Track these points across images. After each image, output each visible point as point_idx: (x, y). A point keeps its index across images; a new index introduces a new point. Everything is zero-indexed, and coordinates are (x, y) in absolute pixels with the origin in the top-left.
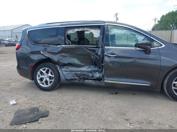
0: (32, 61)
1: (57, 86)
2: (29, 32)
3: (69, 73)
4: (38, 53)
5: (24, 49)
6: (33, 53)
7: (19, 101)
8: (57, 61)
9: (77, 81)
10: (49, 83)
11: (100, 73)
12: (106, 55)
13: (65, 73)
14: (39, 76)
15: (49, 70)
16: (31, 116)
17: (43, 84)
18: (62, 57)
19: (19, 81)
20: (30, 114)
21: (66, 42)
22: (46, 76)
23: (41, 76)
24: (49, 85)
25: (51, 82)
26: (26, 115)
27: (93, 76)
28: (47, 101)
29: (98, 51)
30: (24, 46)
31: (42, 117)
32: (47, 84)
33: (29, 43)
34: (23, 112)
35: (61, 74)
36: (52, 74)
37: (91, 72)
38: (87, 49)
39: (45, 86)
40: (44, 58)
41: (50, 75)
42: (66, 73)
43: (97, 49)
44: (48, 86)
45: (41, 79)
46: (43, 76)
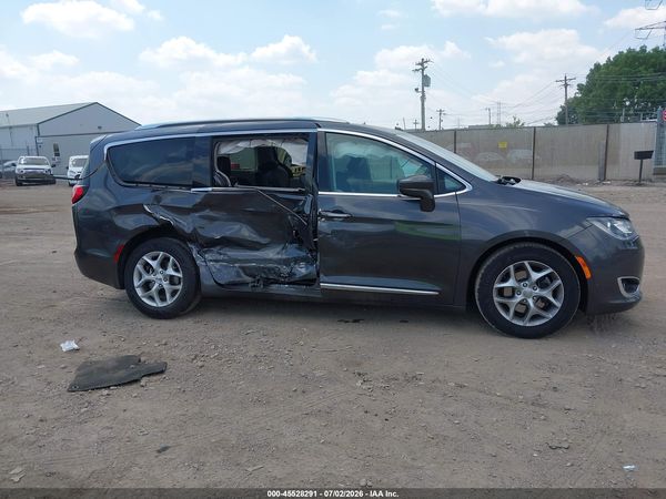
0: (118, 232)
1: (193, 306)
2: (109, 149)
3: (226, 266)
4: (137, 209)
5: (95, 198)
6: (121, 210)
7: (85, 343)
8: (189, 232)
9: (248, 289)
10: (168, 295)
11: (312, 265)
12: (320, 215)
13: (215, 268)
14: (140, 276)
15: (169, 259)
16: (122, 373)
17: (151, 298)
18: (205, 221)
19: (81, 294)
20: (116, 369)
21: (215, 177)
22: (160, 276)
23: (146, 277)
24: (170, 301)
25: (174, 293)
26: (107, 371)
27: (291, 274)
28: (164, 342)
29: (305, 202)
30: (94, 190)
31: (149, 375)
32: (163, 299)
33: (111, 181)
34: (98, 366)
35: (202, 270)
36: (177, 270)
37: (286, 262)
38: (275, 197)
39: (158, 304)
40: (155, 223)
41: (170, 271)
42: (218, 265)
43: (303, 198)
44: (165, 304)
45: (147, 286)
46: (152, 277)
